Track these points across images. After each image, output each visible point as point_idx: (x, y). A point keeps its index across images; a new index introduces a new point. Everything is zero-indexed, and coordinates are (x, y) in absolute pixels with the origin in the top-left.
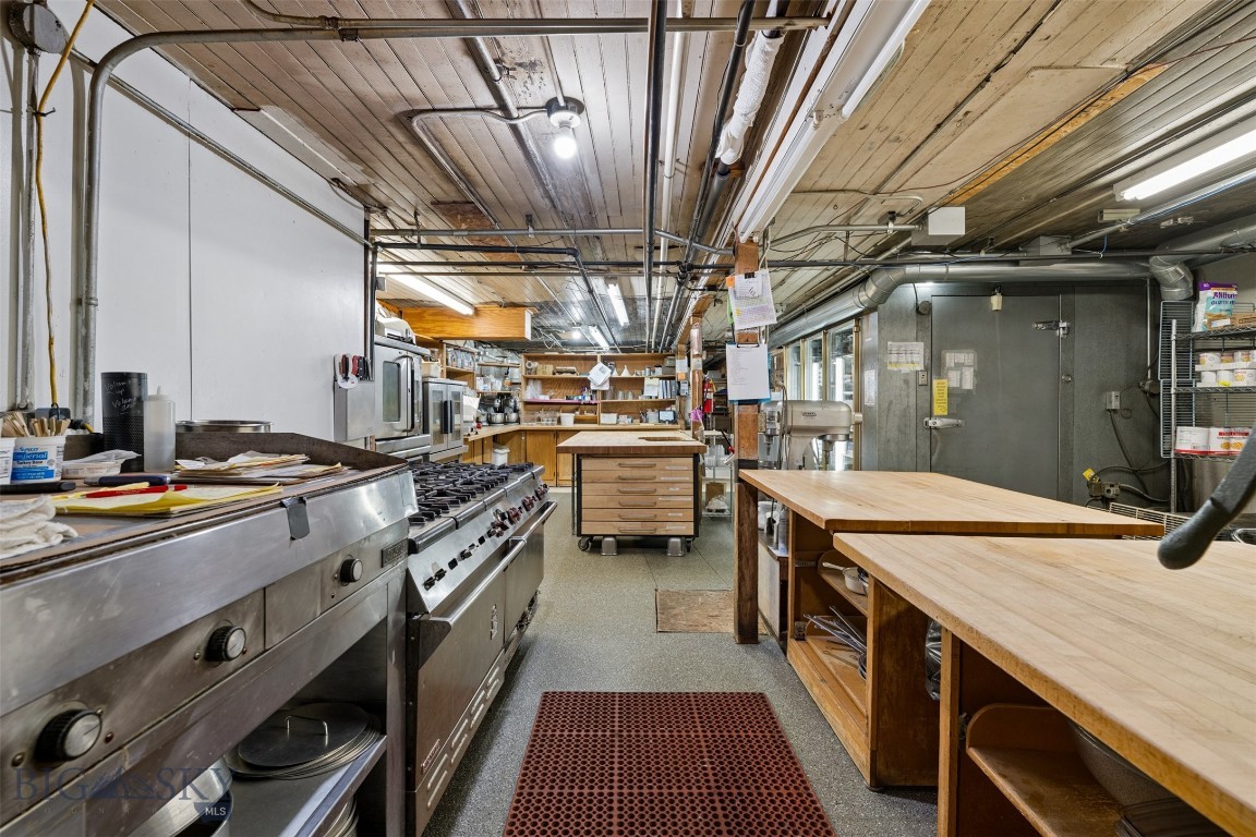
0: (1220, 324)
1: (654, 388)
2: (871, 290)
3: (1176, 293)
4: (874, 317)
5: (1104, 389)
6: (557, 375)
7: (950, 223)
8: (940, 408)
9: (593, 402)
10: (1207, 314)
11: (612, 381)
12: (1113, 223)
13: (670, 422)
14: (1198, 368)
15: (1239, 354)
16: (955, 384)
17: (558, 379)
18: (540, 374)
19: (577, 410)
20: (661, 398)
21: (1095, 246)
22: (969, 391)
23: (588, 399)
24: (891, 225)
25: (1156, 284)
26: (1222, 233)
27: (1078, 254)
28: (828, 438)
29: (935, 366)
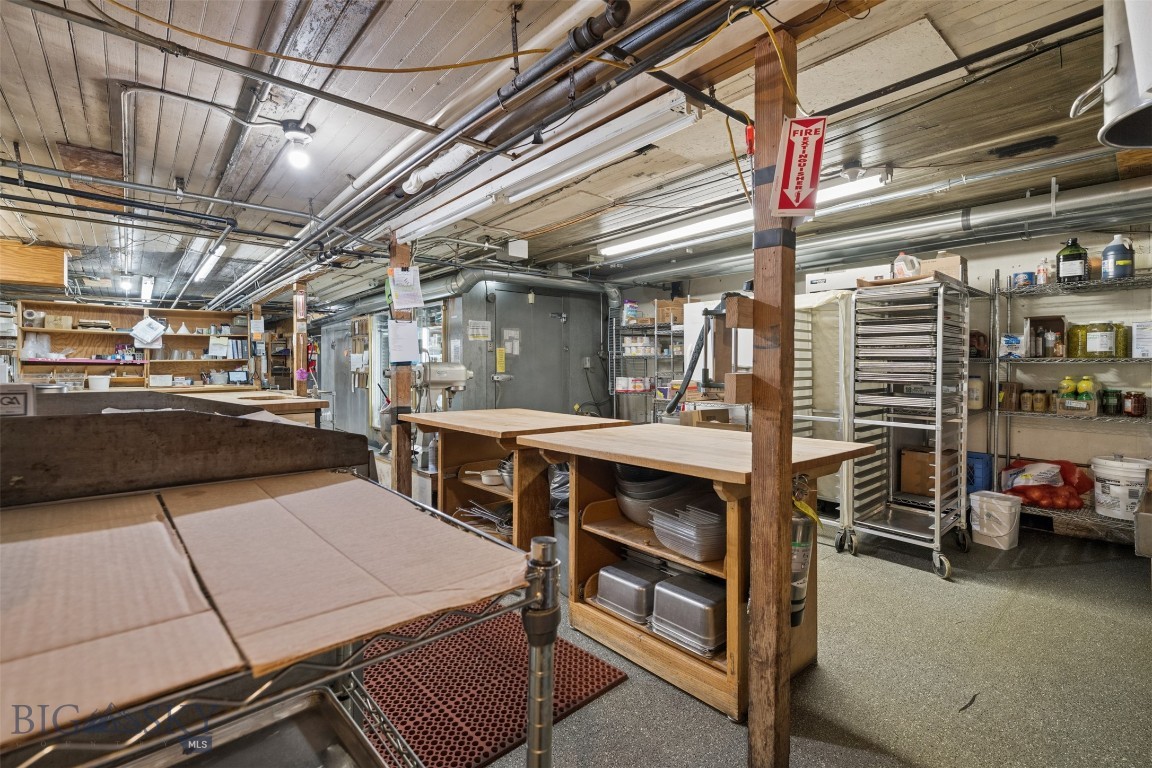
0: (633, 322)
1: (222, 347)
2: (461, 282)
3: (614, 303)
4: (459, 301)
5: (582, 356)
6: (80, 330)
7: (519, 250)
8: (500, 368)
9: (138, 362)
10: (627, 317)
11: (165, 338)
12: (593, 263)
13: (241, 383)
14: (624, 345)
15: (638, 338)
16: (509, 351)
17: (79, 334)
18: (49, 327)
19: (113, 371)
20: (230, 358)
21: (584, 273)
22: (516, 356)
23: (129, 358)
24: (487, 245)
25: (606, 297)
26: (633, 275)
27: (576, 275)
28: (452, 389)
29: (497, 338)
